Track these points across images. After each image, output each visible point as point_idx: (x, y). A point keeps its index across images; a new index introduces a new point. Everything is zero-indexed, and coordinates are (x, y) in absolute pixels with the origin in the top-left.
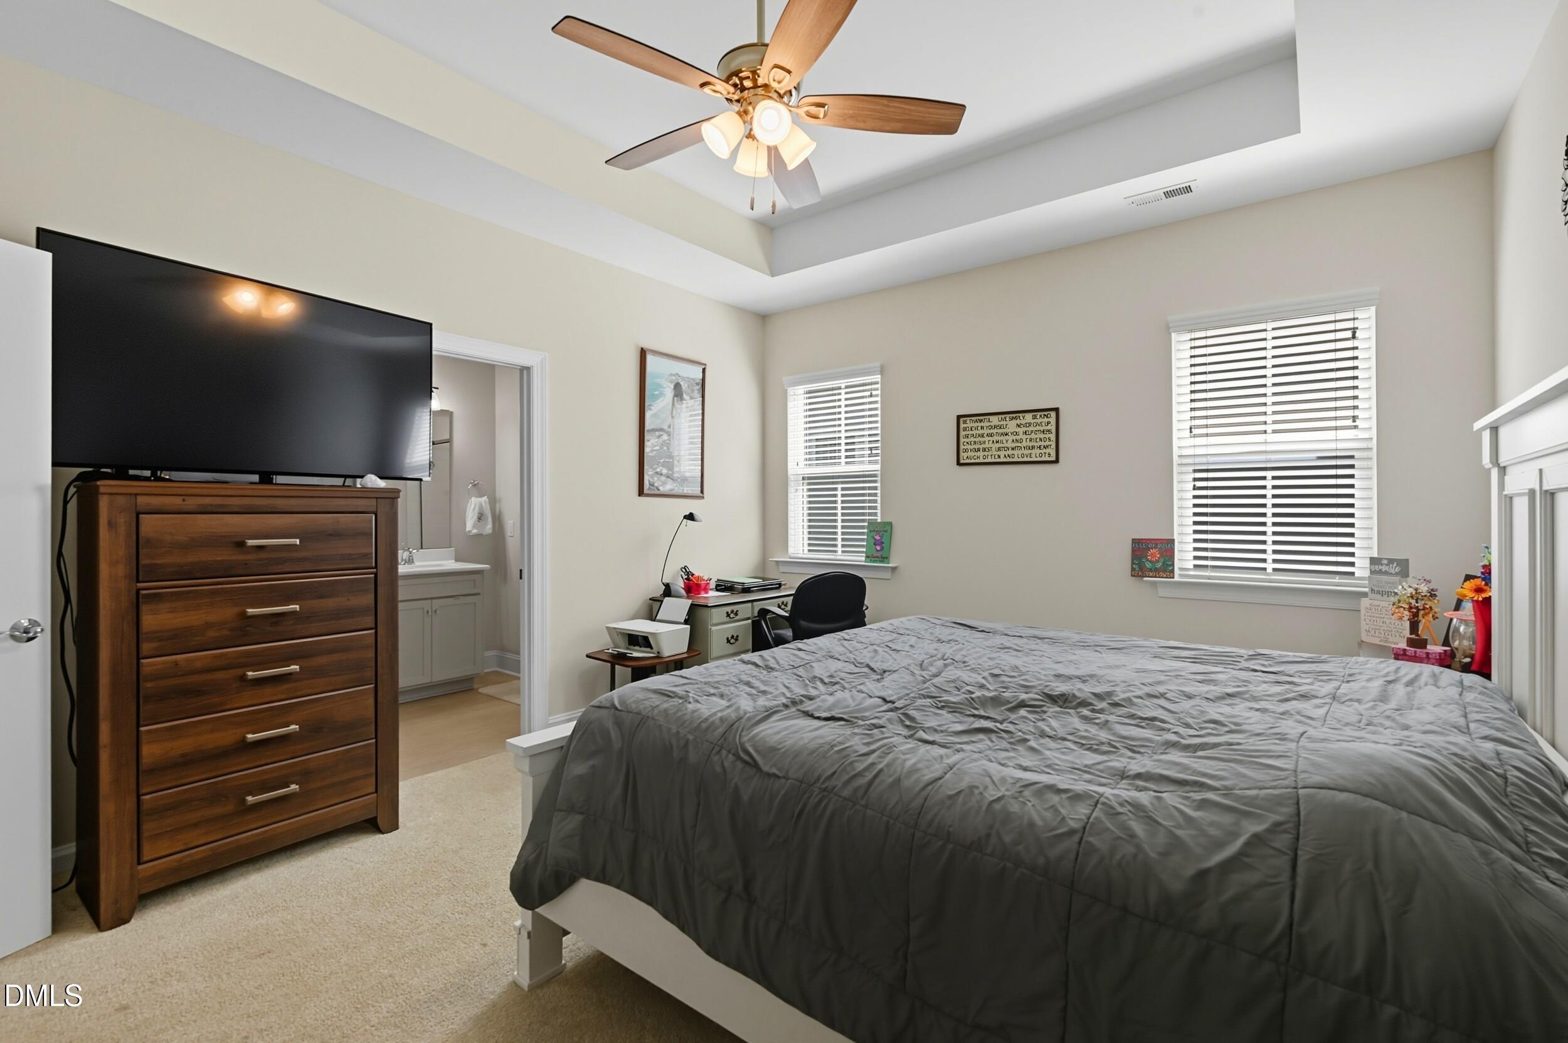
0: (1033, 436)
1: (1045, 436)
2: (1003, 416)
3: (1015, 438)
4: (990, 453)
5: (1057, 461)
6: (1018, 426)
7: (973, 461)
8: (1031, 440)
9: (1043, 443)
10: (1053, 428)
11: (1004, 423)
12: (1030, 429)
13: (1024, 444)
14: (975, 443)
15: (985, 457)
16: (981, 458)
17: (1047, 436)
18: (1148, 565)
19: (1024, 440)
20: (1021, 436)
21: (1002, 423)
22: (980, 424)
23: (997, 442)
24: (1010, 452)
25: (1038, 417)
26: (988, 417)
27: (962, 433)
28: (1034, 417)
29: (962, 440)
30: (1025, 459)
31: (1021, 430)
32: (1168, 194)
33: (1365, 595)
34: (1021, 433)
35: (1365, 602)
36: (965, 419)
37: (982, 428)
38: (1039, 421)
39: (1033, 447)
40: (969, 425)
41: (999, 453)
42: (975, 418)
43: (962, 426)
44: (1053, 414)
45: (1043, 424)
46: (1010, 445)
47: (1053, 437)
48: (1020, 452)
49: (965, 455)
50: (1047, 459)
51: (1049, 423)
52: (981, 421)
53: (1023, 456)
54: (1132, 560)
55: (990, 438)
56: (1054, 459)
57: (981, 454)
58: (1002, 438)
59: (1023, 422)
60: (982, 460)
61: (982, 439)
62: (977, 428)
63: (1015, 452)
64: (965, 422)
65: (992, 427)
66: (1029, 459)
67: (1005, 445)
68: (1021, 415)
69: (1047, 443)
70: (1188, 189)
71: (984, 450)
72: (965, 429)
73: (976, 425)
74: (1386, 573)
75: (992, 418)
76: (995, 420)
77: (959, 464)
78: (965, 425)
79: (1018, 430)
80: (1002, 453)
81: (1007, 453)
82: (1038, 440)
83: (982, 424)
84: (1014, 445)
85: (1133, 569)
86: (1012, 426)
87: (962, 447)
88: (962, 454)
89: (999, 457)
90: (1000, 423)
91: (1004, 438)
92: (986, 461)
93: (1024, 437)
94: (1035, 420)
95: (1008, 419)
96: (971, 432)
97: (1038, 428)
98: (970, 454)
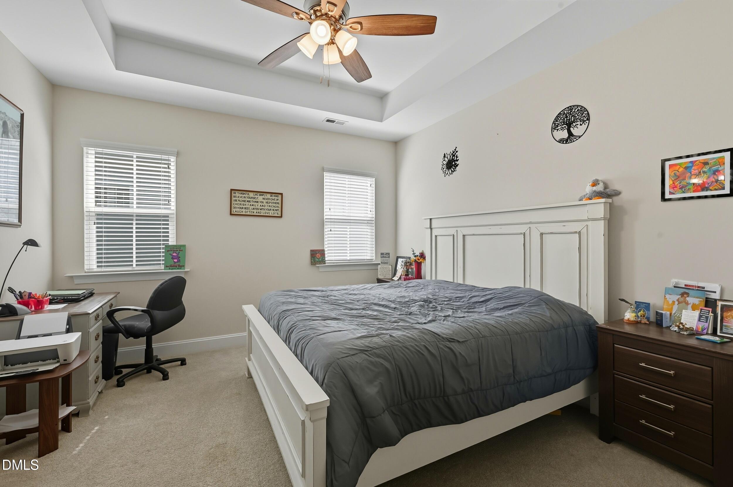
0: (270, 204)
1: (276, 205)
2: (256, 193)
3: (262, 204)
4: (248, 210)
5: (281, 217)
6: (264, 199)
7: (239, 213)
8: (269, 206)
9: (275, 208)
10: (280, 201)
11: (256, 196)
12: (269, 201)
13: (266, 208)
14: (240, 204)
15: (246, 212)
16: (244, 212)
17: (277, 205)
18: (317, 260)
19: (266, 206)
20: (265, 204)
21: (255, 196)
22: (243, 196)
23: (253, 205)
24: (259, 211)
25: (273, 196)
26: (248, 193)
27: (233, 199)
28: (271, 196)
29: (233, 202)
30: (267, 215)
31: (265, 201)
32: (328, 121)
33: (379, 264)
34: (265, 202)
35: (379, 266)
36: (235, 191)
37: (245, 197)
38: (273, 198)
39: (270, 210)
40: (237, 195)
41: (253, 211)
42: (241, 192)
43: (233, 195)
44: (280, 196)
45: (275, 200)
46: (259, 207)
47: (280, 206)
48: (264, 211)
49: (235, 210)
50: (277, 215)
51: (277, 200)
52: (244, 194)
53: (265, 213)
54: (311, 258)
55: (249, 203)
56: (280, 215)
57: (244, 210)
58: (255, 203)
59: (266, 197)
60: (244, 213)
61: (244, 203)
62: (241, 197)
63: (262, 211)
64: (235, 193)
65: (250, 197)
66: (268, 215)
67: (257, 207)
68: (265, 194)
69: (277, 208)
70: (343, 124)
71: (245, 208)
72: (235, 197)
73: (241, 195)
74: (385, 257)
75: (250, 193)
76: (251, 195)
77: (231, 214)
78: (235, 195)
79: (263, 200)
80: (255, 211)
81: (257, 211)
82: (273, 207)
83: (244, 195)
84: (261, 208)
85: (312, 262)
86: (260, 198)
87: (233, 206)
88: (233, 209)
89: (253, 212)
90: (254, 196)
91: (256, 204)
92: (246, 214)
93: (266, 204)
94: (271, 197)
95: (258, 195)
96: (238, 199)
97: (273, 201)
98: (237, 210)
